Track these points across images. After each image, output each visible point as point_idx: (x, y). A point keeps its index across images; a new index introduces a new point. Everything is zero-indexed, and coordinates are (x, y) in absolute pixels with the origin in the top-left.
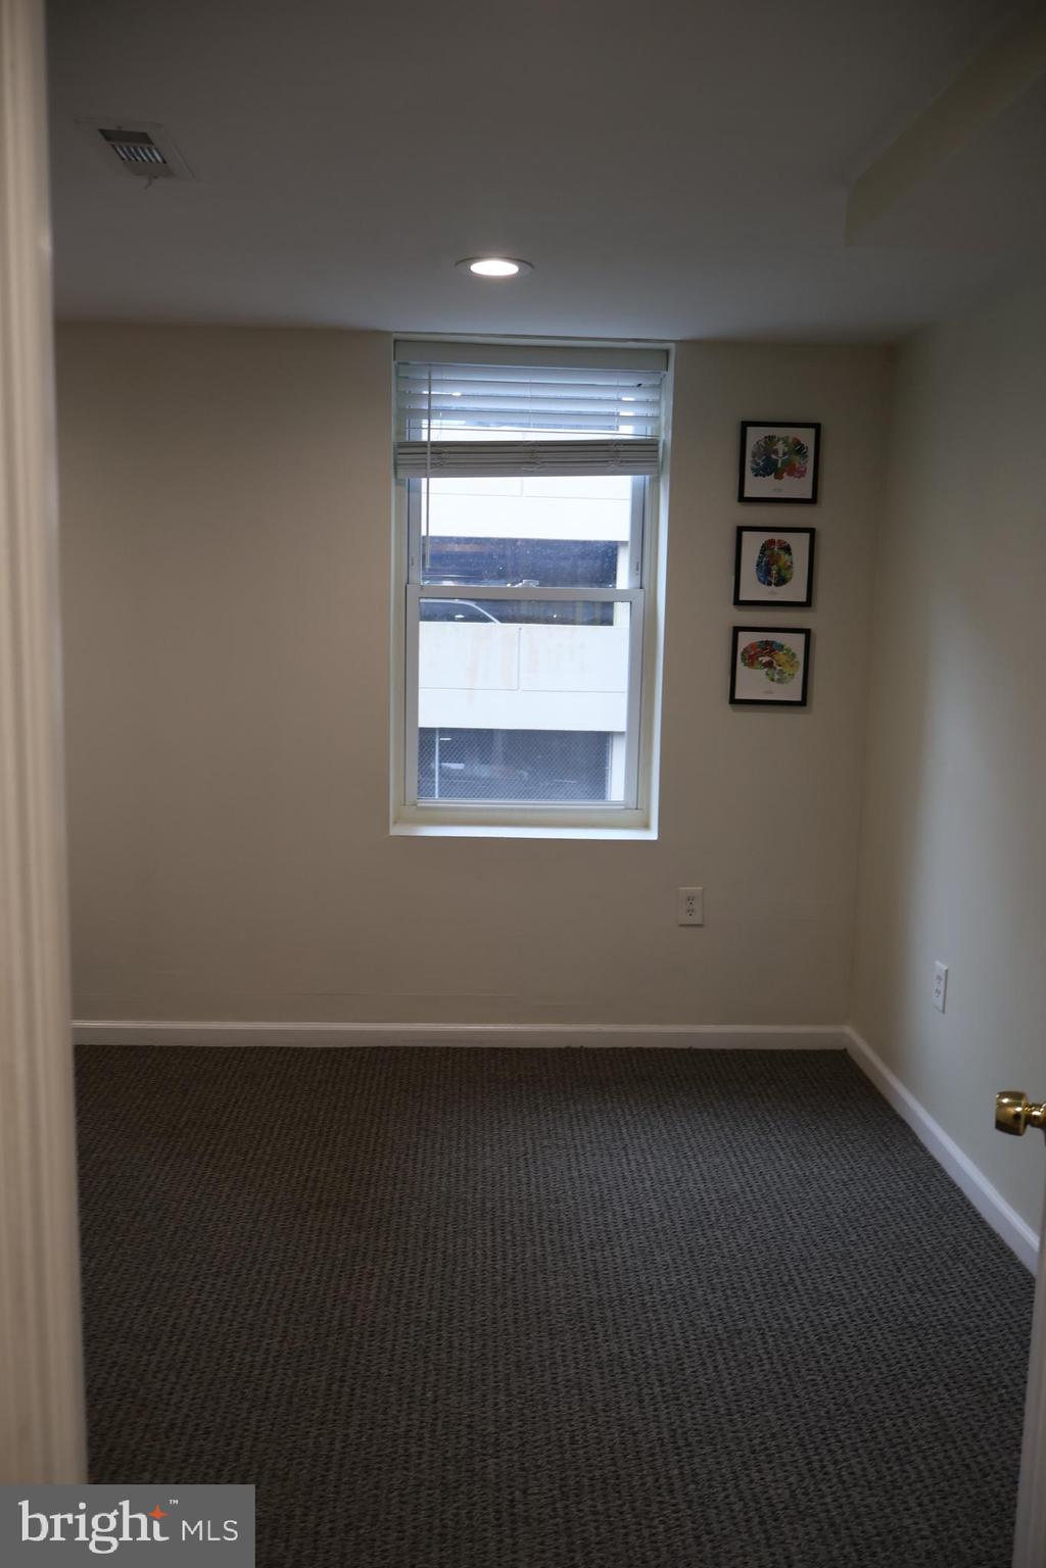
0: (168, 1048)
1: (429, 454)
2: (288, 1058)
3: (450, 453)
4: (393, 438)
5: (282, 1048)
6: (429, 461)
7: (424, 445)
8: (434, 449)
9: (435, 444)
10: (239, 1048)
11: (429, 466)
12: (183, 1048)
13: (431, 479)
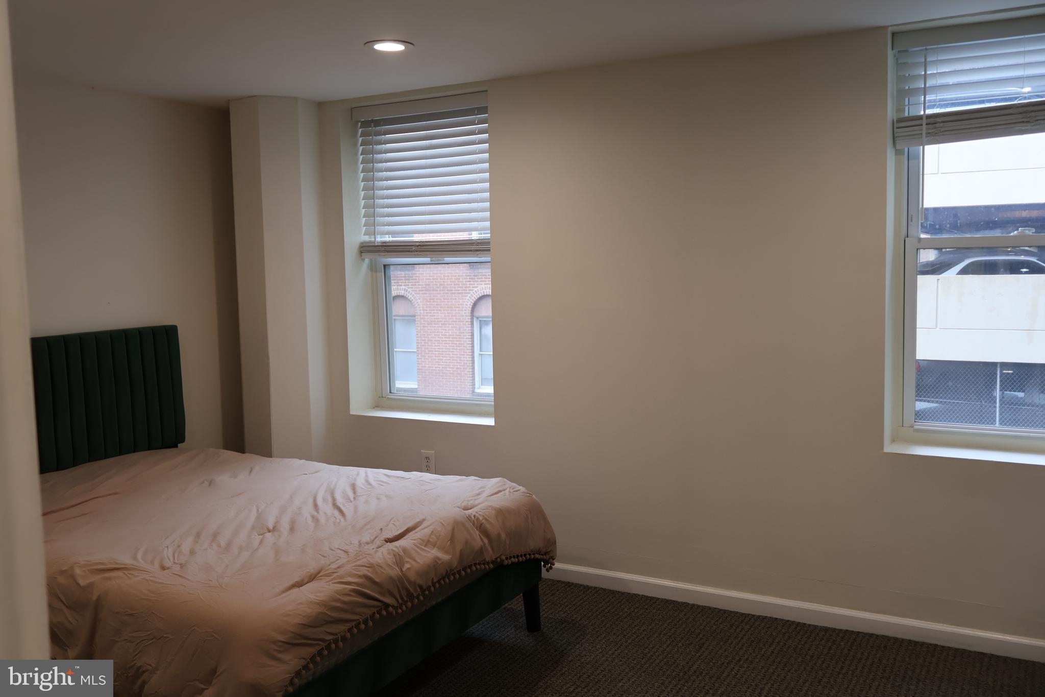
0: (699, 606)
1: (924, 127)
2: (790, 630)
3: (944, 122)
4: (891, 113)
5: (788, 621)
6: (924, 132)
7: (920, 118)
8: (930, 120)
9: (929, 117)
10: (754, 616)
11: (924, 135)
12: (710, 608)
13: (927, 147)
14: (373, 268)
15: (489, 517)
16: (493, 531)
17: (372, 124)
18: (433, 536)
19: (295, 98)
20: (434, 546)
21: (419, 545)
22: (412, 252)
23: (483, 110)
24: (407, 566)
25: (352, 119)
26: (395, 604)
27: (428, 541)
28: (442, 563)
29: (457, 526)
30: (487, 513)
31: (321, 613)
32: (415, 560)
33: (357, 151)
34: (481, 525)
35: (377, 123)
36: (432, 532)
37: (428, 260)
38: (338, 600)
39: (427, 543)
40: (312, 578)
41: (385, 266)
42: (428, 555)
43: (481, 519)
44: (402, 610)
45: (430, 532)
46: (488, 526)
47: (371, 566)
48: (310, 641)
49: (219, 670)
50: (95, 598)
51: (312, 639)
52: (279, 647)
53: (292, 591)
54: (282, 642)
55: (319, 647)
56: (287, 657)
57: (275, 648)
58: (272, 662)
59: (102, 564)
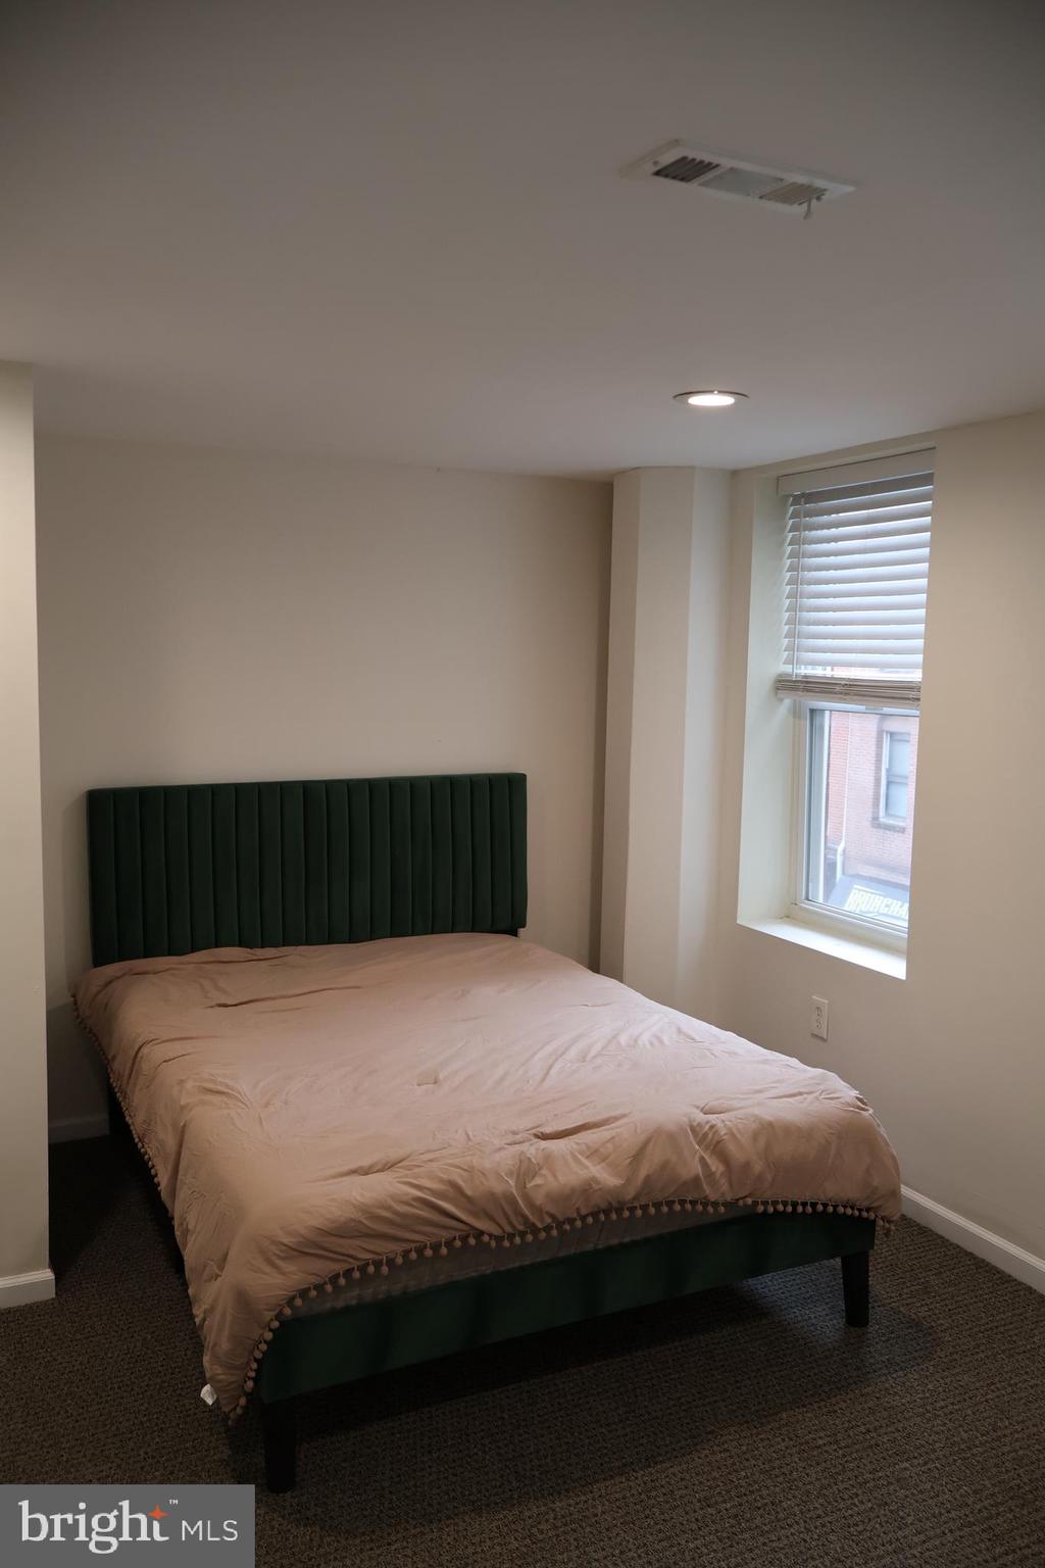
14: (796, 712)
15: (740, 1132)
16: (737, 1154)
17: (803, 500)
18: (609, 1145)
19: (692, 468)
20: (603, 1160)
21: (577, 1154)
22: (835, 693)
23: (926, 479)
24: (538, 1181)
25: (777, 492)
26: (497, 1231)
27: (596, 1151)
28: (600, 1189)
29: (658, 1136)
30: (740, 1126)
31: (354, 1220)
32: (555, 1176)
33: (784, 540)
34: (718, 1142)
35: (810, 498)
36: (613, 1138)
37: (862, 708)
38: (389, 1208)
39: (593, 1153)
40: (387, 1166)
41: (812, 711)
42: (580, 1172)
43: (723, 1133)
44: (511, 1243)
45: (609, 1137)
46: (732, 1148)
47: (470, 1170)
48: (331, 1255)
49: (229, 1257)
50: (182, 1124)
51: (335, 1253)
52: (282, 1251)
53: (344, 1179)
54: (285, 1245)
55: (346, 1266)
56: (288, 1267)
57: (278, 1252)
58: (268, 1269)
59: (215, 1082)
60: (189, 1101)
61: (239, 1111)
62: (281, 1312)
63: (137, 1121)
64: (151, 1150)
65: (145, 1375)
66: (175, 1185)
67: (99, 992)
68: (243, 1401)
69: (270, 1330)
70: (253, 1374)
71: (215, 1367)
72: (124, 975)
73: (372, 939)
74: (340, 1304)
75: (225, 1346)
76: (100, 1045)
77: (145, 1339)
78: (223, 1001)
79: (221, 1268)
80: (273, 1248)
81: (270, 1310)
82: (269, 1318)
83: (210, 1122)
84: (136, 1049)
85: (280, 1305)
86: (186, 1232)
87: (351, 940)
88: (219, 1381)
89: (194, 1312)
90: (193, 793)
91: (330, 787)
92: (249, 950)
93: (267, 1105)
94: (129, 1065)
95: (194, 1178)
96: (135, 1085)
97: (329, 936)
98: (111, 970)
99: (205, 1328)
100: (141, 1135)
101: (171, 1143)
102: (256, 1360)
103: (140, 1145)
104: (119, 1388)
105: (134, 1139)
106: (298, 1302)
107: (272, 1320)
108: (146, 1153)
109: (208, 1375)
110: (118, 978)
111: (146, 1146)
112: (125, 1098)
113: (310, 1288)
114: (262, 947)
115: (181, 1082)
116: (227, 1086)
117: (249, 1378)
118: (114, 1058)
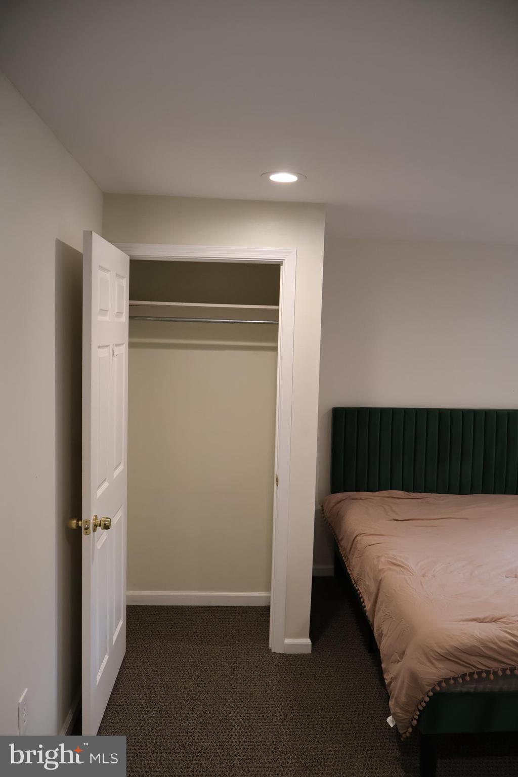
40: (494, 620)
48: (464, 664)
49: (406, 652)
50: (380, 578)
51: (465, 662)
52: (436, 656)
53: (470, 623)
54: (438, 653)
55: (471, 671)
56: (440, 665)
57: (434, 656)
58: (428, 664)
59: (396, 559)
60: (383, 567)
61: (410, 576)
62: (434, 688)
63: (354, 572)
64: (361, 589)
65: (355, 702)
66: (375, 609)
67: (333, 507)
68: (410, 730)
69: (428, 696)
70: (417, 717)
71: (397, 708)
72: (346, 499)
73: (471, 493)
74: (465, 690)
75: (403, 699)
76: (334, 532)
77: (354, 684)
78: (397, 518)
79: (402, 658)
80: (431, 653)
81: (429, 686)
82: (428, 690)
83: (394, 579)
84: (354, 537)
85: (434, 684)
86: (381, 635)
87: (461, 493)
88: (399, 716)
89: (385, 677)
90: (383, 411)
91: (453, 412)
92: (406, 493)
93: (424, 576)
94: (350, 544)
95: (386, 608)
96: (353, 555)
97: (448, 490)
98: (340, 496)
99: (391, 687)
100: (356, 580)
101: (373, 588)
102: (419, 710)
103: (355, 585)
104: (343, 706)
105: (352, 582)
106: (444, 685)
107: (429, 691)
108: (358, 590)
109: (392, 712)
110: (344, 500)
111: (358, 586)
112: (347, 561)
113: (450, 678)
114: (414, 492)
115: (378, 557)
116: (403, 563)
117: (415, 719)
118: (342, 539)
